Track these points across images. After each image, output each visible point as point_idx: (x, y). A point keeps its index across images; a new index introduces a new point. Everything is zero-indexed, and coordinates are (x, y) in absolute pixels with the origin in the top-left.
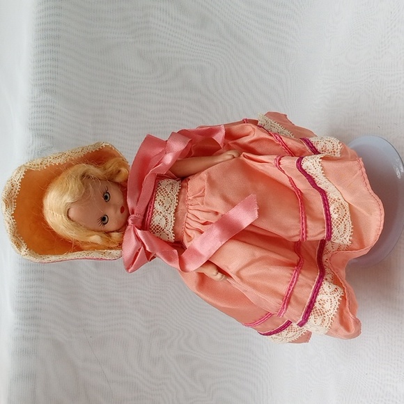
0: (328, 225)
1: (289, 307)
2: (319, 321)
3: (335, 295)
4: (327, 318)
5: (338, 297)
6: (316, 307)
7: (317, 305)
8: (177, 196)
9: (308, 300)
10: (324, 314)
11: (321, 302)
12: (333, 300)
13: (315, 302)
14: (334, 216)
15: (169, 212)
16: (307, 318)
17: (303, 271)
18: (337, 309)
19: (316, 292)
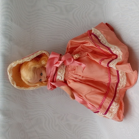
0: (118, 78)
1: (101, 109)
2: (110, 115)
3: (117, 107)
4: (113, 114)
5: (118, 108)
6: (110, 110)
7: (110, 109)
8: (65, 69)
9: (107, 107)
10: (112, 113)
11: (112, 109)
12: (116, 109)
13: (110, 108)
14: (120, 75)
15: (62, 75)
16: (106, 113)
17: (107, 97)
18: (117, 112)
19: (110, 105)
